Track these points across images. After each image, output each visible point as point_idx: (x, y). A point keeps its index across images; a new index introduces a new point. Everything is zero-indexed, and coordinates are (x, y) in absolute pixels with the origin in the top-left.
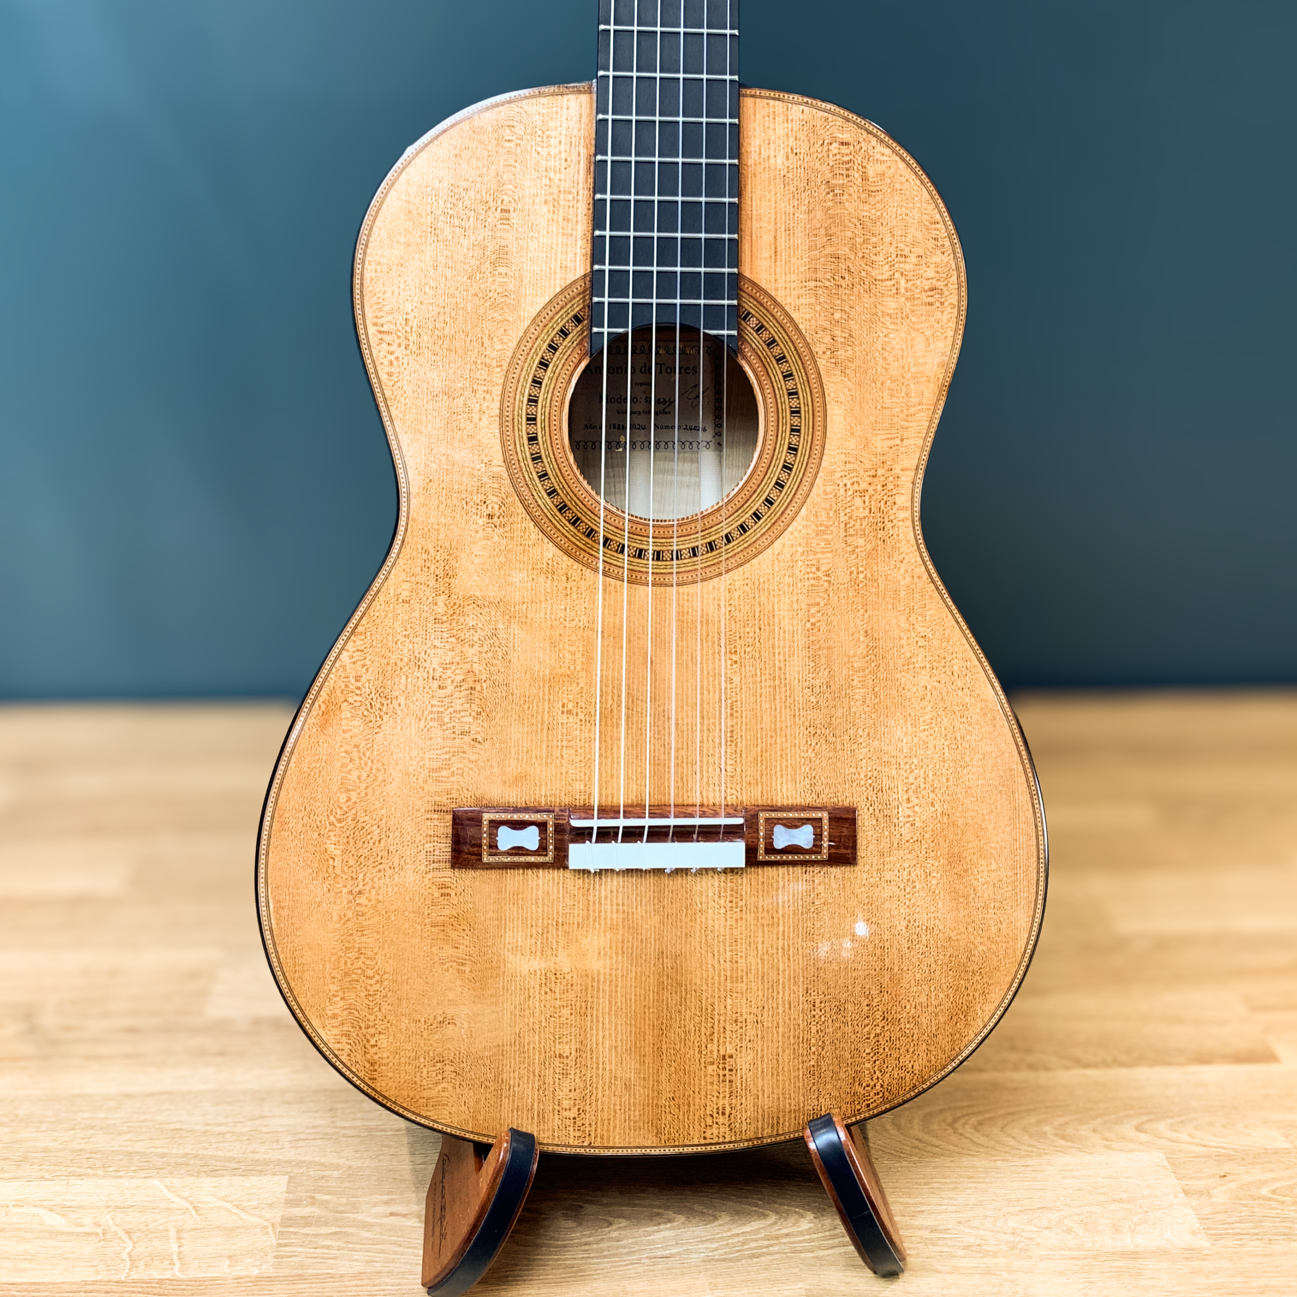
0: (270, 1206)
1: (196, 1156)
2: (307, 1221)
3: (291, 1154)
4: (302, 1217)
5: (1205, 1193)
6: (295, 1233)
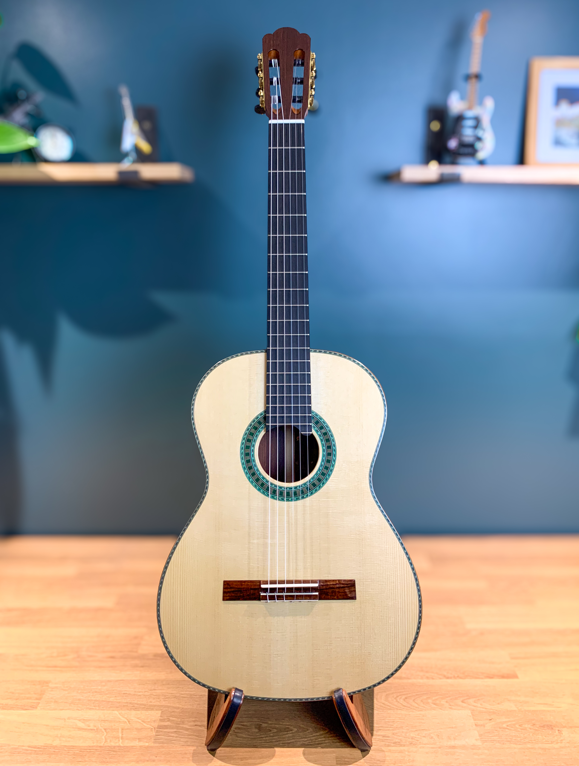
0: (154, 721)
1: (130, 703)
2: (166, 727)
3: (164, 703)
4: (165, 726)
5: (484, 726)
6: (162, 731)
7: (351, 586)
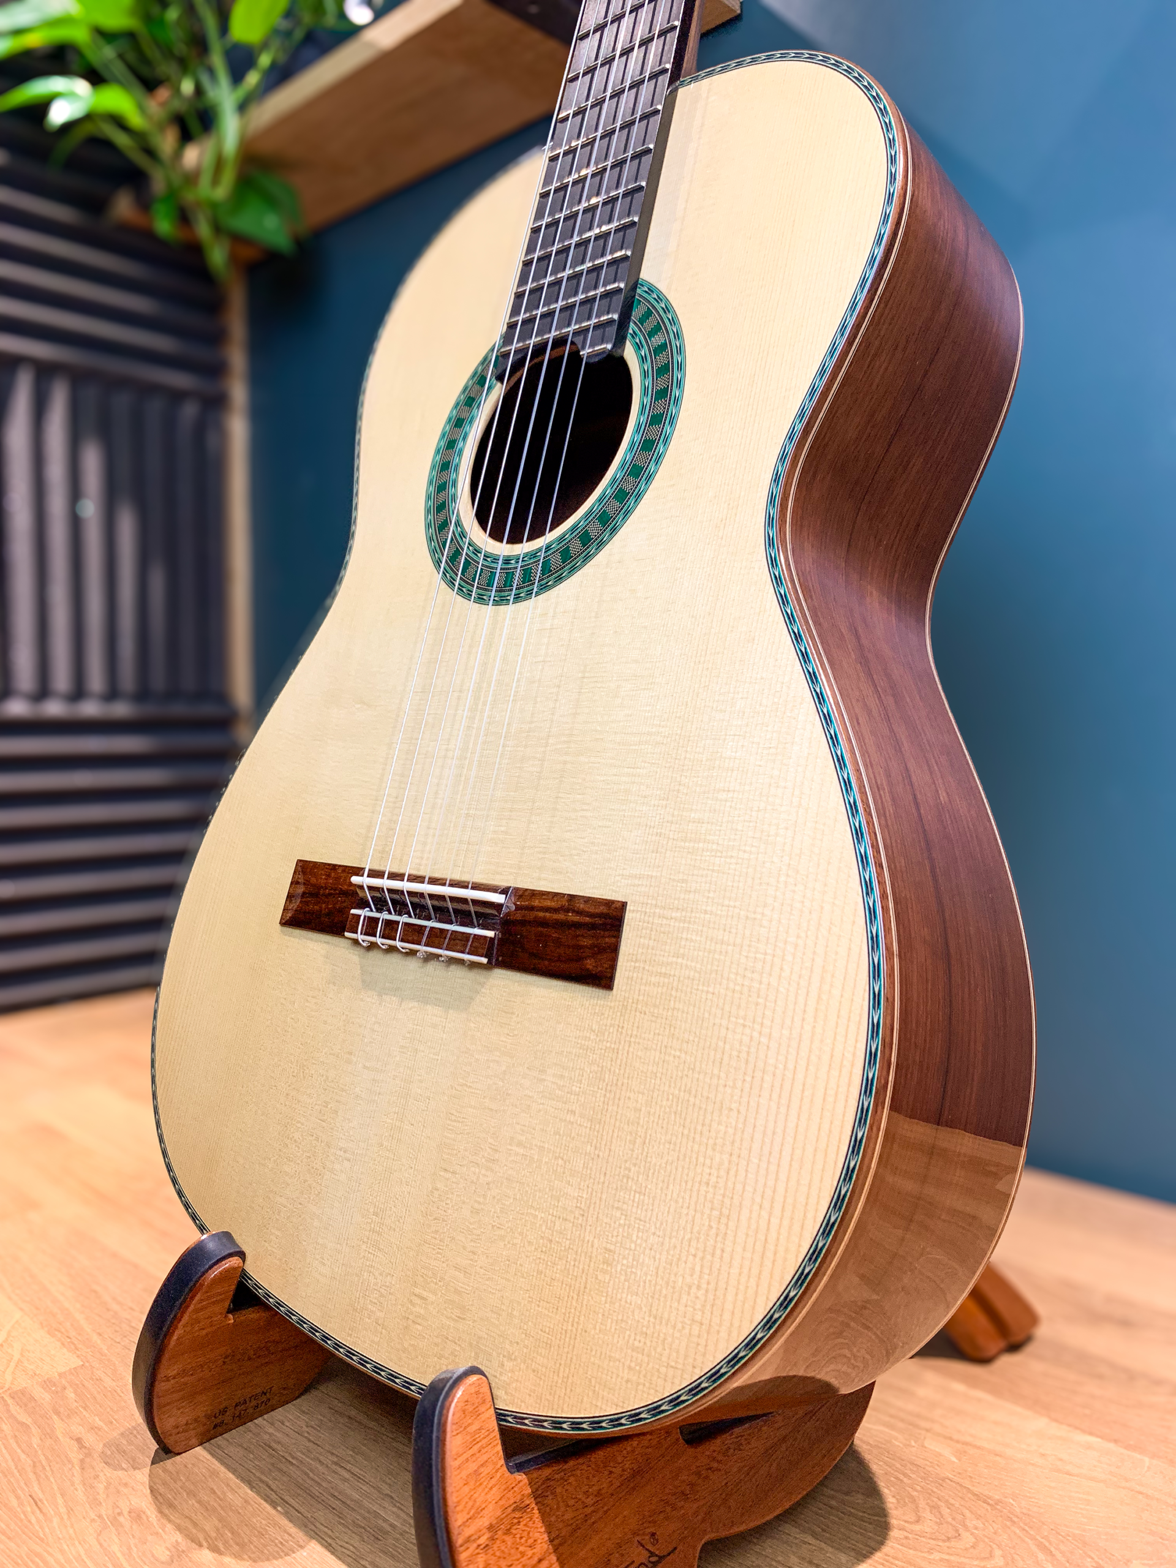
7: (604, 927)
